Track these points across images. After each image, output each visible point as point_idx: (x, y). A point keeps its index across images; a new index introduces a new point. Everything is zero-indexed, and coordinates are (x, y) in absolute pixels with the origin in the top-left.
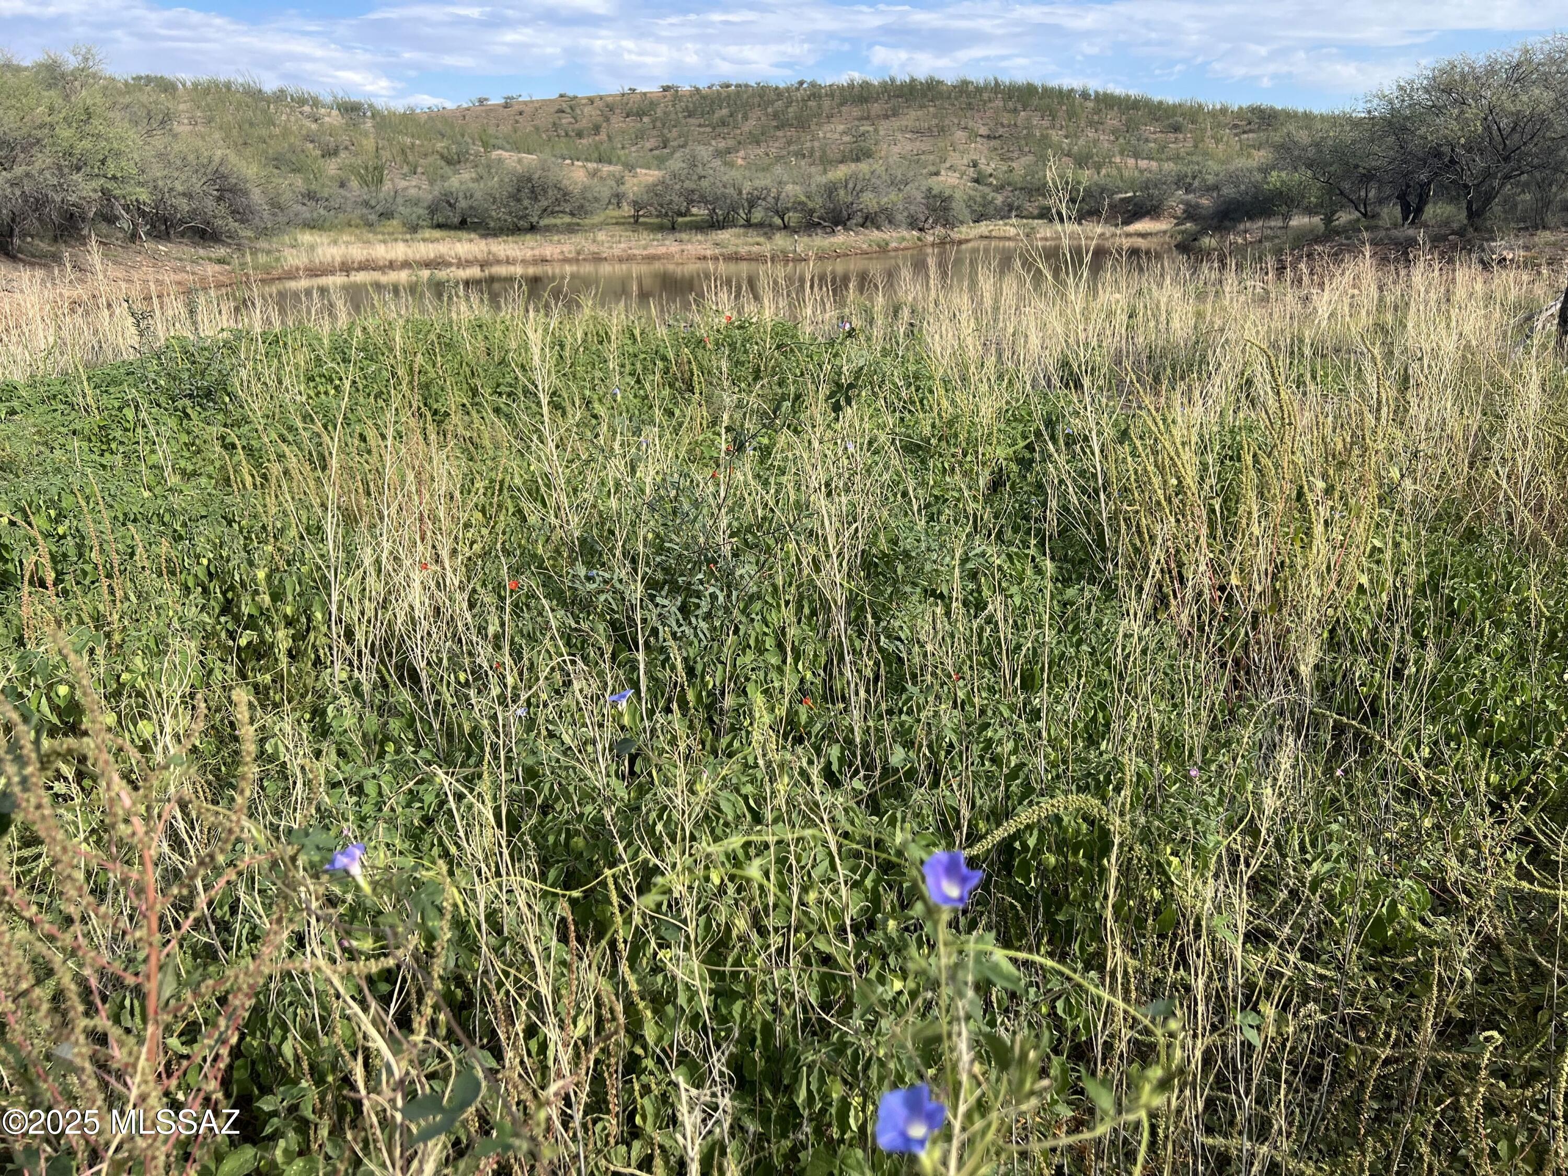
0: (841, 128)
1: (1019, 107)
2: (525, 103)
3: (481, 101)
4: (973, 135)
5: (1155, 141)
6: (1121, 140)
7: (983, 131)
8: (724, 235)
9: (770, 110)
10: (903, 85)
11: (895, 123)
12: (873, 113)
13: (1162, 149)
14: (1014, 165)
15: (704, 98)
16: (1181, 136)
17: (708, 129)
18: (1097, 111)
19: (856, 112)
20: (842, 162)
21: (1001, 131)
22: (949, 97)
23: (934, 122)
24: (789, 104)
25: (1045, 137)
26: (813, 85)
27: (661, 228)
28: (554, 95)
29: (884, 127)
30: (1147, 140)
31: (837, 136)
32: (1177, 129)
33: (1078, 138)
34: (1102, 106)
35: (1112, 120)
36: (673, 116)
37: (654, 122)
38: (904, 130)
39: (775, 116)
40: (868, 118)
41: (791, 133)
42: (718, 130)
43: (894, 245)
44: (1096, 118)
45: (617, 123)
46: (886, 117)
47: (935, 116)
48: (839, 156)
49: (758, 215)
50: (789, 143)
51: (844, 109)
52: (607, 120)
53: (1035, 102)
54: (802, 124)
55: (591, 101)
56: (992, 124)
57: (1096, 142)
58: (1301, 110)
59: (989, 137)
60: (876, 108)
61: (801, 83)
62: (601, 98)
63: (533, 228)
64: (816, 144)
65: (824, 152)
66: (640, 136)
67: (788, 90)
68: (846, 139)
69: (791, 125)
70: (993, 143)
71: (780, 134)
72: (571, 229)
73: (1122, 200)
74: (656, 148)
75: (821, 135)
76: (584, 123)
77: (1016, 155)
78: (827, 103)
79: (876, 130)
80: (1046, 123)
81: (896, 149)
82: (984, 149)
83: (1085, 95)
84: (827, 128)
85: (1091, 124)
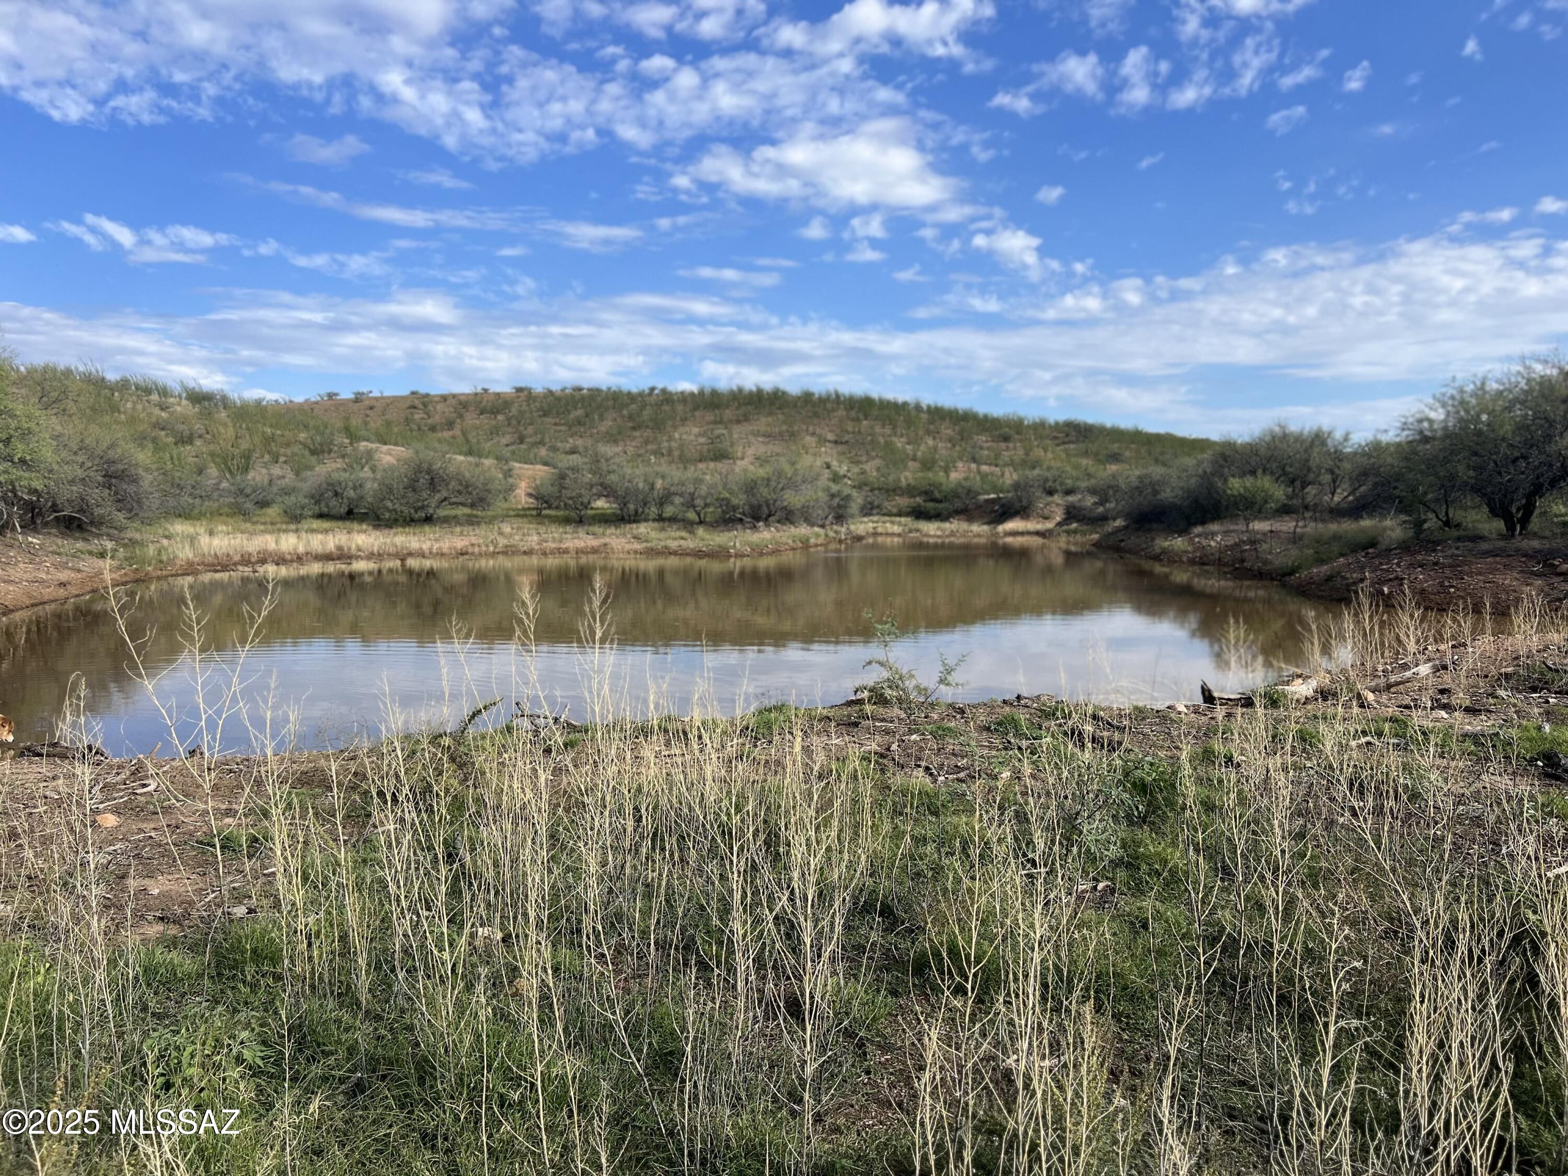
0: (696, 430)
1: (861, 416)
2: (376, 399)
3: (331, 396)
4: (822, 441)
5: (988, 448)
6: (958, 448)
7: (830, 436)
8: (642, 529)
9: (625, 412)
10: (751, 393)
11: (746, 428)
12: (725, 418)
13: (997, 456)
14: (864, 466)
15: (559, 399)
16: (1011, 445)
17: (563, 428)
18: (931, 422)
19: (710, 417)
20: (701, 461)
21: (847, 437)
22: (795, 406)
23: (784, 428)
24: (643, 407)
25: (889, 445)
26: (664, 391)
27: (567, 521)
28: (405, 392)
29: (738, 431)
30: (981, 448)
31: (692, 437)
32: (1006, 439)
33: (919, 445)
34: (936, 417)
35: (947, 430)
36: (528, 415)
37: (509, 419)
38: (757, 434)
39: (631, 417)
40: (721, 422)
41: (648, 433)
42: (574, 429)
43: (812, 541)
44: (932, 427)
45: (471, 419)
46: (738, 422)
47: (784, 422)
48: (697, 456)
49: (669, 511)
50: (647, 442)
51: (697, 413)
52: (461, 416)
53: (875, 413)
54: (658, 425)
55: (444, 398)
56: (838, 431)
57: (935, 449)
58: (1109, 424)
59: (836, 442)
60: (728, 414)
61: (652, 389)
62: (454, 396)
63: (428, 520)
64: (674, 444)
65: (682, 451)
66: (495, 431)
67: (641, 394)
68: (702, 440)
69: (647, 427)
70: (840, 448)
71: (637, 434)
72: (472, 521)
73: (987, 501)
74: (512, 444)
75: (677, 436)
76: (437, 419)
77: (864, 458)
78: (680, 408)
79: (731, 433)
80: (888, 430)
81: (750, 451)
82: (834, 452)
83: (918, 407)
84: (681, 429)
85: (928, 432)
